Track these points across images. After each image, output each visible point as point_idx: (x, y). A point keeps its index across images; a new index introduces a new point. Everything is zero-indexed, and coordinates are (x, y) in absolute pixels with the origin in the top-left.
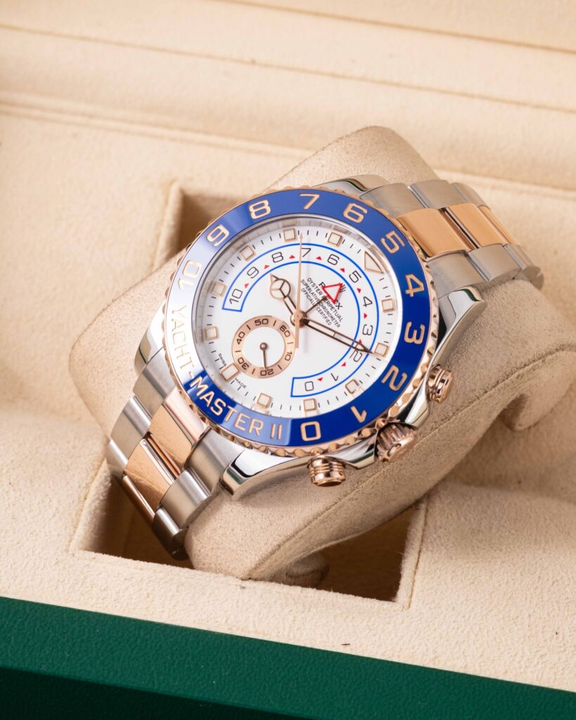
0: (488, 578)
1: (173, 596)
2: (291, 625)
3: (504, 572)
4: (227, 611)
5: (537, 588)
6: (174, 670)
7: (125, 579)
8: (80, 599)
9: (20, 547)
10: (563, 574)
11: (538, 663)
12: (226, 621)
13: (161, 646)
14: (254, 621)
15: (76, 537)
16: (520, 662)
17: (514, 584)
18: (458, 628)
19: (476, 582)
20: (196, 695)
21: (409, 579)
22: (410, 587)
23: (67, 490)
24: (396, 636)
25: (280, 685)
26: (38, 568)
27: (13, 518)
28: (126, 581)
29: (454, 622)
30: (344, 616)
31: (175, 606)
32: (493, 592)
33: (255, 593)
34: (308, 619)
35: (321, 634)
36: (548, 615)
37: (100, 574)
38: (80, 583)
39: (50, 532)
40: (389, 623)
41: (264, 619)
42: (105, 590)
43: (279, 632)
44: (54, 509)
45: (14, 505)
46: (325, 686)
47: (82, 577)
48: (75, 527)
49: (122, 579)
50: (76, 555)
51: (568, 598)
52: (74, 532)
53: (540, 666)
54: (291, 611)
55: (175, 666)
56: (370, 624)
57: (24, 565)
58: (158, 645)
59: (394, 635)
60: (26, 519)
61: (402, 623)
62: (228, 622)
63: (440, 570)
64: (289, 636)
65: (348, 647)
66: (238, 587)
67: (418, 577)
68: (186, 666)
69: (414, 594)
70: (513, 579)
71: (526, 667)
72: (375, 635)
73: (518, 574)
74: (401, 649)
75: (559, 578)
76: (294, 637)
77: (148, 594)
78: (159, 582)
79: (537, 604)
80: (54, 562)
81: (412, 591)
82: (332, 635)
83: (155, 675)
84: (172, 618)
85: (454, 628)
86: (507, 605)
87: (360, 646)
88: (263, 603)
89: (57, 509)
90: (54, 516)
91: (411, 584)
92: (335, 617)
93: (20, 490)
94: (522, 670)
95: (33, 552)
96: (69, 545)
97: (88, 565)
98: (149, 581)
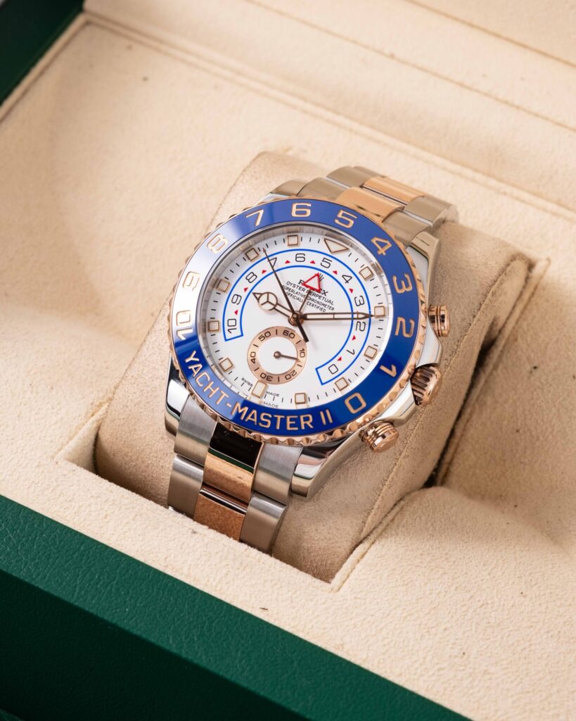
0: (423, 584)
1: (128, 523)
2: (222, 578)
3: (441, 583)
4: (171, 549)
5: (464, 605)
6: (97, 589)
7: (92, 496)
8: (45, 503)
9: (12, 443)
10: (496, 599)
11: (433, 674)
12: (166, 558)
13: (94, 564)
14: (191, 565)
15: (66, 448)
16: (417, 669)
17: (445, 596)
18: (373, 623)
19: (409, 585)
20: (107, 617)
21: (350, 566)
22: (347, 573)
23: (79, 404)
24: (313, 613)
25: (185, 629)
26: (20, 466)
28: (92, 499)
29: (372, 616)
30: (274, 582)
31: (126, 532)
32: (421, 598)
33: (203, 540)
34: (240, 576)
35: (246, 594)
36: (464, 633)
37: (72, 486)
38: (51, 489)
39: (45, 437)
40: (311, 600)
41: (199, 566)
42: (70, 501)
43: (208, 581)
45: (25, 405)
46: (224, 641)
47: (55, 484)
48: (70, 439)
49: (89, 496)
50: (59, 463)
51: (489, 623)
52: (67, 443)
53: (433, 678)
54: (228, 565)
55: (99, 586)
56: (294, 596)
57: (9, 460)
58: (92, 563)
59: (311, 612)
61: (324, 603)
62: (167, 560)
63: (381, 565)
64: (216, 586)
65: (265, 612)
66: (191, 531)
67: (359, 566)
68: (109, 588)
69: (348, 581)
70: (446, 592)
71: (421, 675)
72: (294, 607)
73: (454, 588)
74: (313, 627)
75: (489, 602)
76: (221, 589)
77: (107, 515)
78: (121, 507)
79: (457, 620)
80: (36, 464)
81: (348, 577)
82: (255, 597)
83: (77, 589)
84: (119, 542)
85: (369, 622)
86: (429, 613)
87: (277, 614)
88: (205, 551)
91: (350, 570)
92: (265, 581)
93: (37, 393)
94: (416, 677)
95: (22, 450)
96: (56, 453)
97: (65, 475)
98: (113, 504)
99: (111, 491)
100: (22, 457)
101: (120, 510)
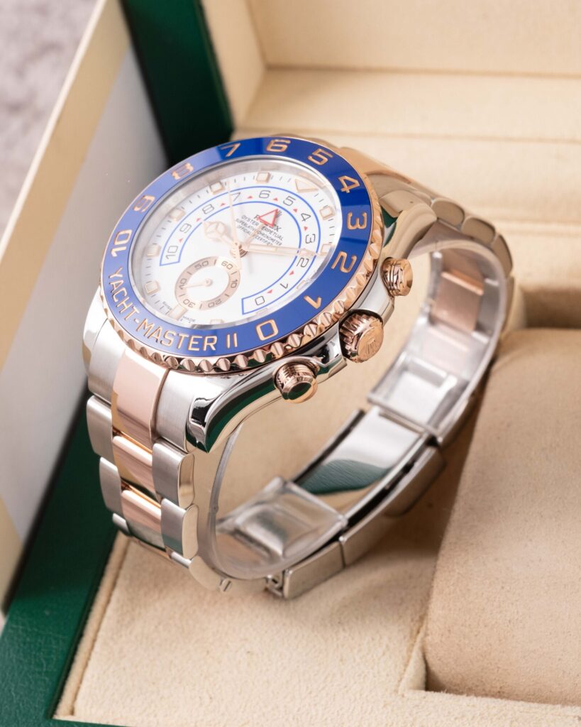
9: (347, 691)
15: (406, 676)
26: (366, 712)
27: (341, 660)
28: (457, 721)
37: (429, 714)
39: (379, 672)
44: (384, 647)
47: (411, 719)
48: (406, 665)
49: (452, 719)
50: (406, 695)
52: (405, 670)
57: (351, 710)
60: (355, 660)
66: (577, 718)
78: (491, 719)
80: (382, 705)
89: (387, 646)
90: (384, 654)
95: (361, 695)
96: (398, 686)
97: (417, 706)
98: (482, 718)
99: (473, 706)
100: (363, 704)
101: (491, 723)
